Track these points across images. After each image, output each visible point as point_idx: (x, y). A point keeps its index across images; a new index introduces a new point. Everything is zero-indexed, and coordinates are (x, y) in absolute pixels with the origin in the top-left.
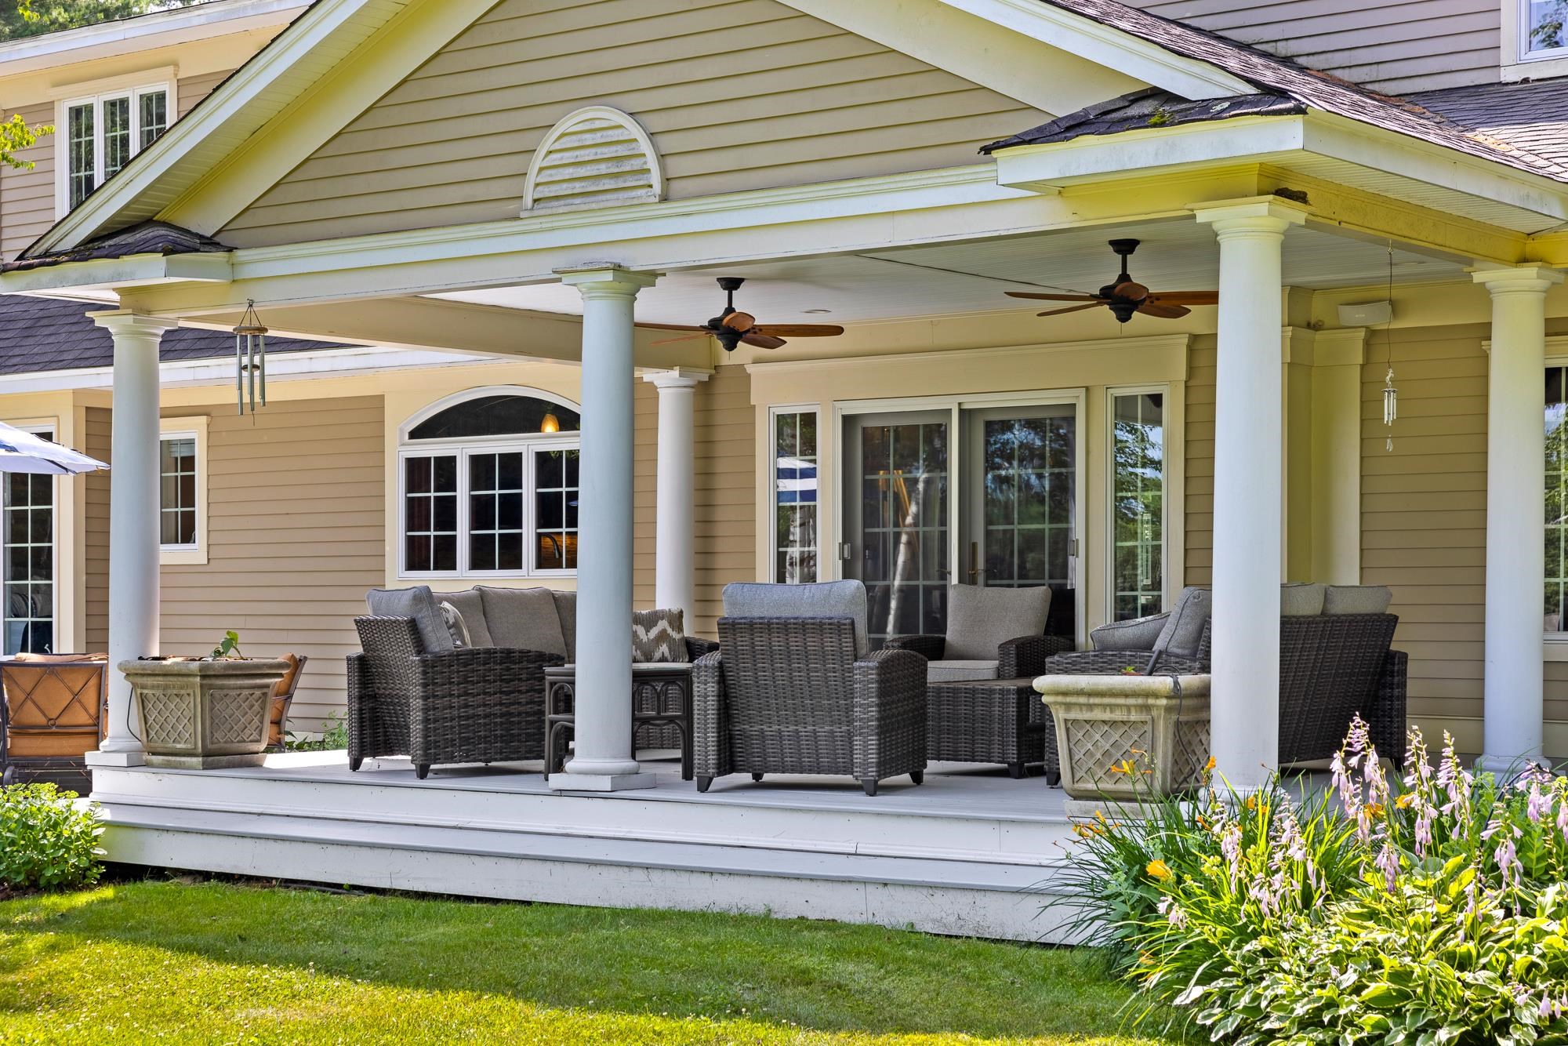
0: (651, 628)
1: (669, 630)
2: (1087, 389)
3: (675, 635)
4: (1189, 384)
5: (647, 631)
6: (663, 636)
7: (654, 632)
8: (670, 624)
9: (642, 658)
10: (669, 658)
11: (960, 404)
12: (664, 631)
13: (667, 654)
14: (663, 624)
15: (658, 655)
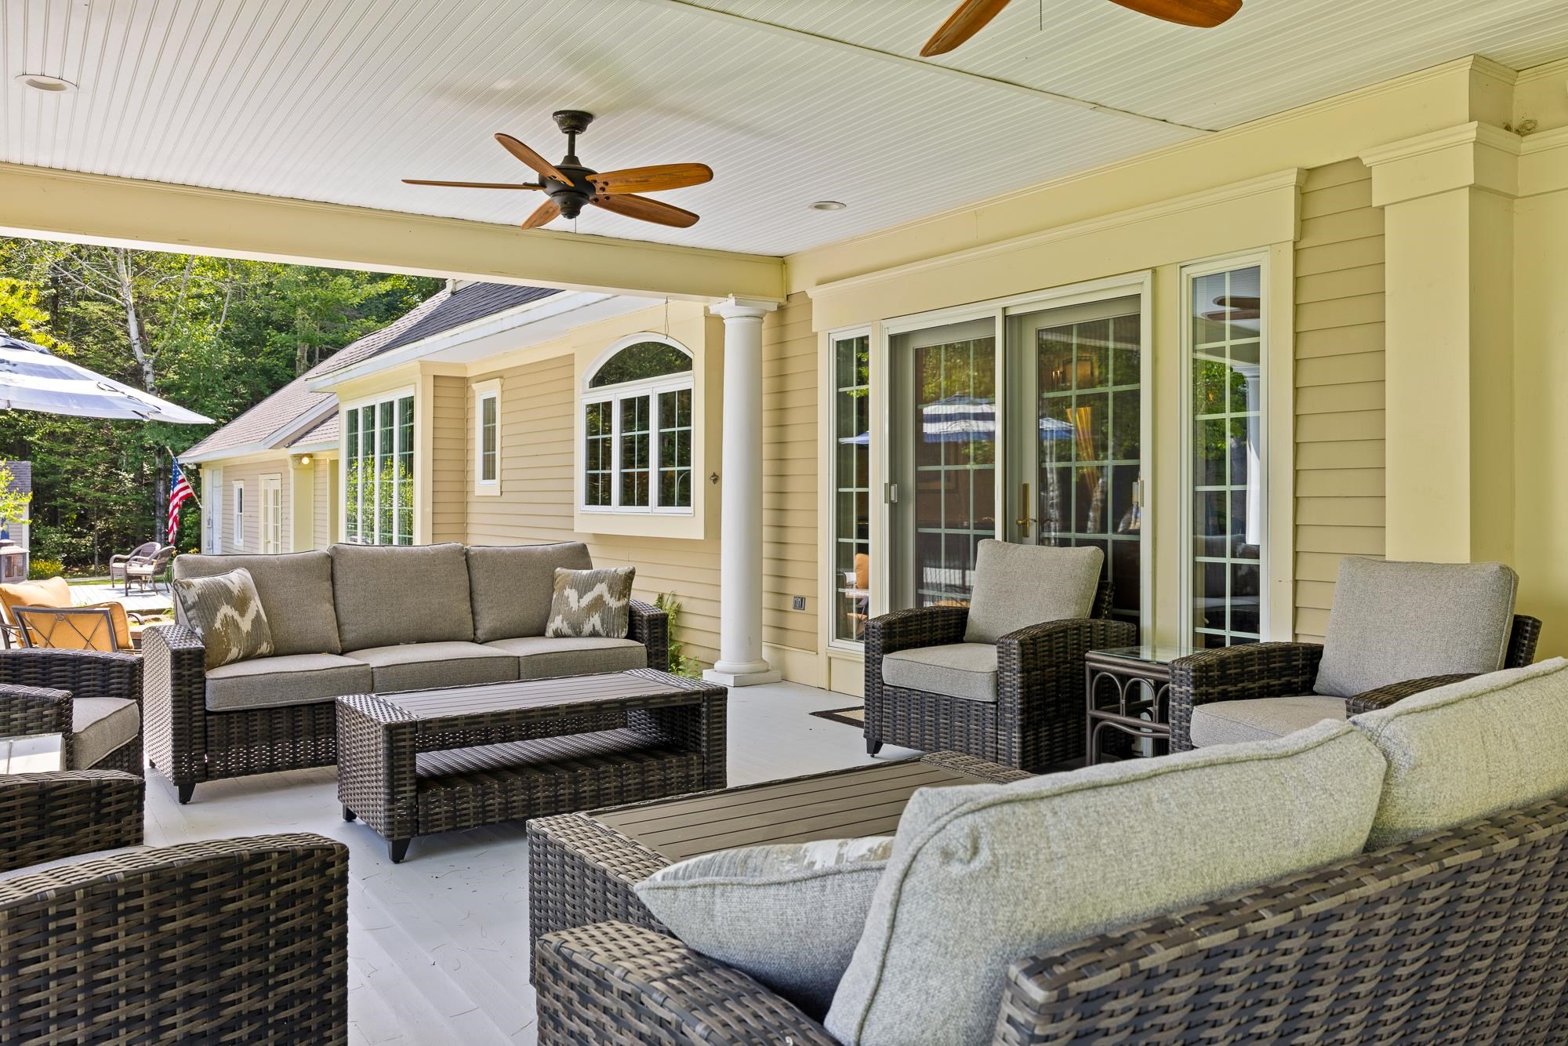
0: (585, 594)
1: (607, 597)
2: (1154, 270)
3: (614, 603)
4: (1300, 246)
5: (580, 597)
6: (598, 604)
7: (588, 598)
8: (610, 588)
9: (568, 631)
10: (601, 631)
11: (1005, 309)
12: (601, 597)
13: (598, 627)
14: (601, 589)
15: (587, 628)
